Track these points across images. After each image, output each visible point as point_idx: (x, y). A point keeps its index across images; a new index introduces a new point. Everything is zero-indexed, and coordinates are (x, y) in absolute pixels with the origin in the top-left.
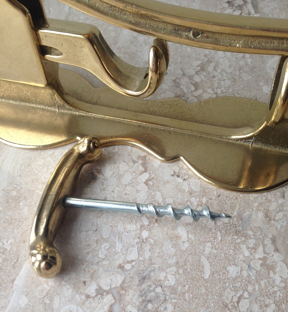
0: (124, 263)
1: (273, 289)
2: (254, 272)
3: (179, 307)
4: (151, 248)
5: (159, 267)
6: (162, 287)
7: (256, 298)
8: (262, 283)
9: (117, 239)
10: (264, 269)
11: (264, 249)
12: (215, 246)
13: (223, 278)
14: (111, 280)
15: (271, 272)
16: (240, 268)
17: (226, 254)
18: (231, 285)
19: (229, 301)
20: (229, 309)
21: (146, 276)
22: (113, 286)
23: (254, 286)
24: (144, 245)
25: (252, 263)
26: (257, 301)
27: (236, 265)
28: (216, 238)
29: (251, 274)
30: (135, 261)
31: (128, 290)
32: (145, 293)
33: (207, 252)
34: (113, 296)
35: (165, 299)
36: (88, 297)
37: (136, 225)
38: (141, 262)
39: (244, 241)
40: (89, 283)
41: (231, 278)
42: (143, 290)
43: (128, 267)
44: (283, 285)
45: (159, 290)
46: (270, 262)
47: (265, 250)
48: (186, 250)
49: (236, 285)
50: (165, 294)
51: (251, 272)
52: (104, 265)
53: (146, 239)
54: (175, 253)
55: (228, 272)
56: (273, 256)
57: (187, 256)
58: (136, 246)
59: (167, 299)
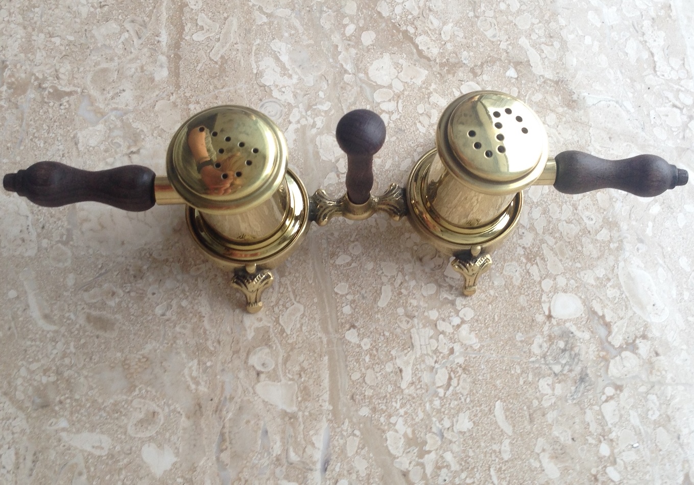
0: (617, 394)
1: (405, 409)
2: (434, 430)
3: (525, 352)
4: (589, 428)
5: (566, 401)
6: (554, 373)
7: (427, 391)
8: (421, 415)
9: (642, 431)
10: (421, 437)
11: (424, 472)
12: (497, 457)
13: (475, 408)
14: (624, 367)
15: (411, 436)
16: (454, 429)
17: (478, 447)
18: (463, 400)
19: (461, 377)
20: (460, 366)
21: (581, 384)
22: (618, 358)
23: (431, 407)
24: (599, 431)
25: (439, 443)
26: (425, 387)
27: (461, 432)
28: (498, 472)
29: (438, 424)
30: (603, 402)
31: (597, 358)
32: (574, 359)
33: (507, 442)
34: (613, 346)
35: (544, 358)
36: (644, 337)
37: (624, 461)
38: (594, 402)
39: (454, 477)
40: (651, 355)
41: (464, 410)
42: (577, 363)
43: (610, 391)
44: (393, 420)
45: (557, 368)
46: (413, 450)
47: (422, 470)
48: (537, 438)
49: (456, 403)
50: (547, 365)
51: (439, 428)
52: (643, 385)
53: (600, 442)
54: (551, 429)
55: (470, 419)
56: (410, 463)
57: (534, 429)
58: (610, 426)
59: (543, 359)
